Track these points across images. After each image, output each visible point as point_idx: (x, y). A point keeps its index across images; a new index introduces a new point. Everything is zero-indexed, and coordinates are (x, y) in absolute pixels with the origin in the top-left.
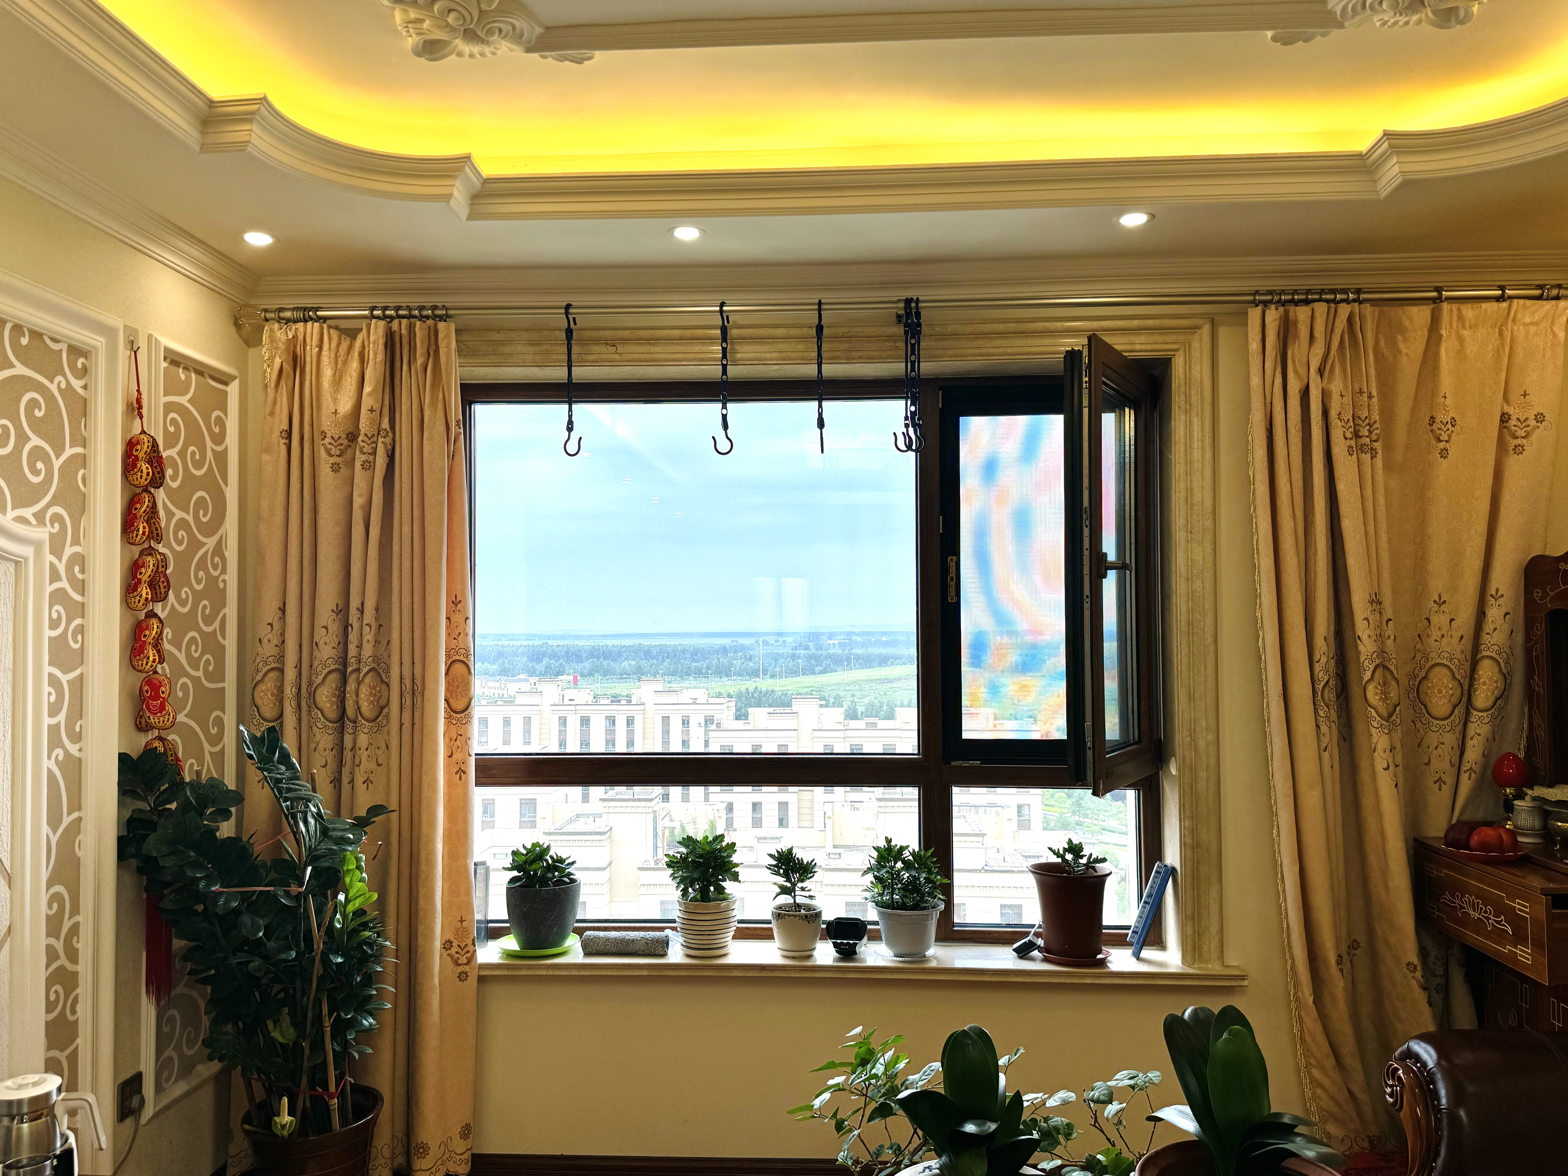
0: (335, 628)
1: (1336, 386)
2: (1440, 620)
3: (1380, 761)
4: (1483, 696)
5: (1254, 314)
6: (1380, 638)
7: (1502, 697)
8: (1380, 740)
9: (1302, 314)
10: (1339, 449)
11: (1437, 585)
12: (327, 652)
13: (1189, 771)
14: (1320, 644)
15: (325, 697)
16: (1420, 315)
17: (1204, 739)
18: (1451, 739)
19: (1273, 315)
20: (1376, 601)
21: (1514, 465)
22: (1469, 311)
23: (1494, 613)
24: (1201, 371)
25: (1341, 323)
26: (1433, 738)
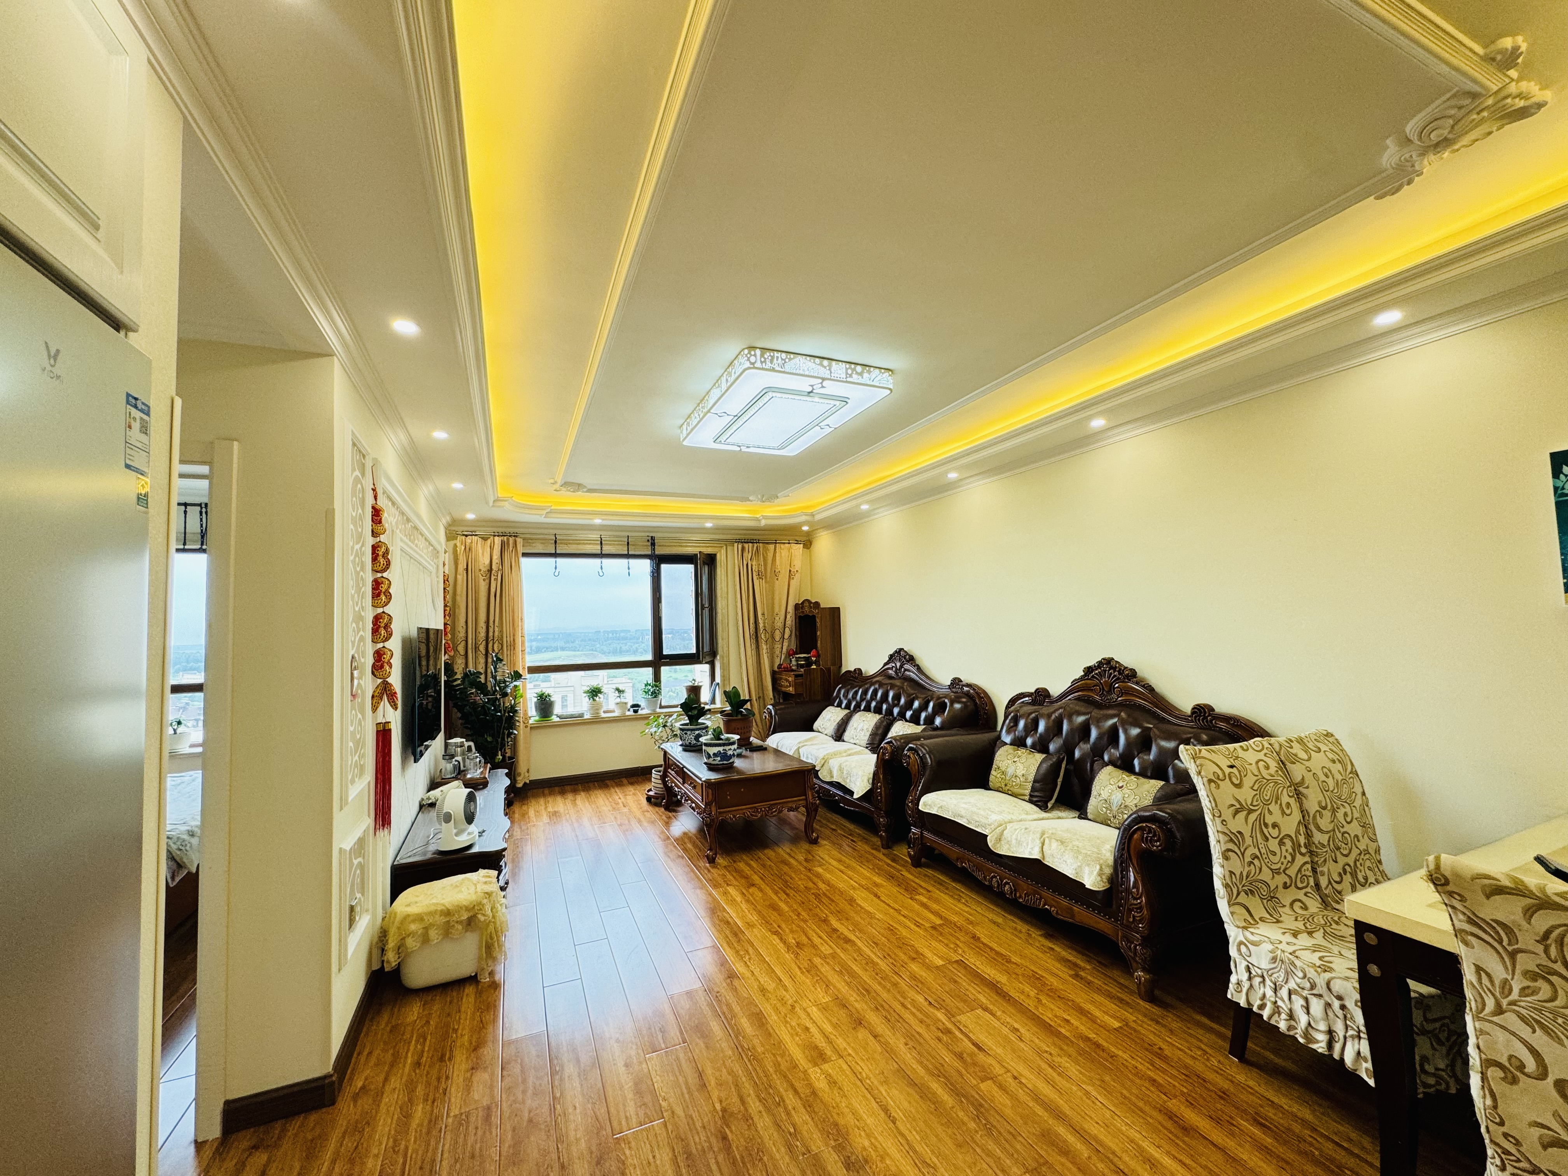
0: (484, 627)
1: (754, 563)
2: (777, 618)
3: (765, 651)
4: (786, 636)
5: (736, 545)
6: (764, 623)
7: (790, 636)
8: (764, 647)
9: (746, 545)
10: (755, 578)
11: (776, 610)
12: (482, 634)
13: (722, 657)
14: (751, 625)
15: (482, 648)
16: (772, 547)
17: (726, 649)
18: (780, 646)
19: (740, 546)
20: (763, 614)
21: (792, 582)
22: (782, 546)
23: (788, 617)
24: (723, 557)
25: (755, 548)
26: (776, 646)
